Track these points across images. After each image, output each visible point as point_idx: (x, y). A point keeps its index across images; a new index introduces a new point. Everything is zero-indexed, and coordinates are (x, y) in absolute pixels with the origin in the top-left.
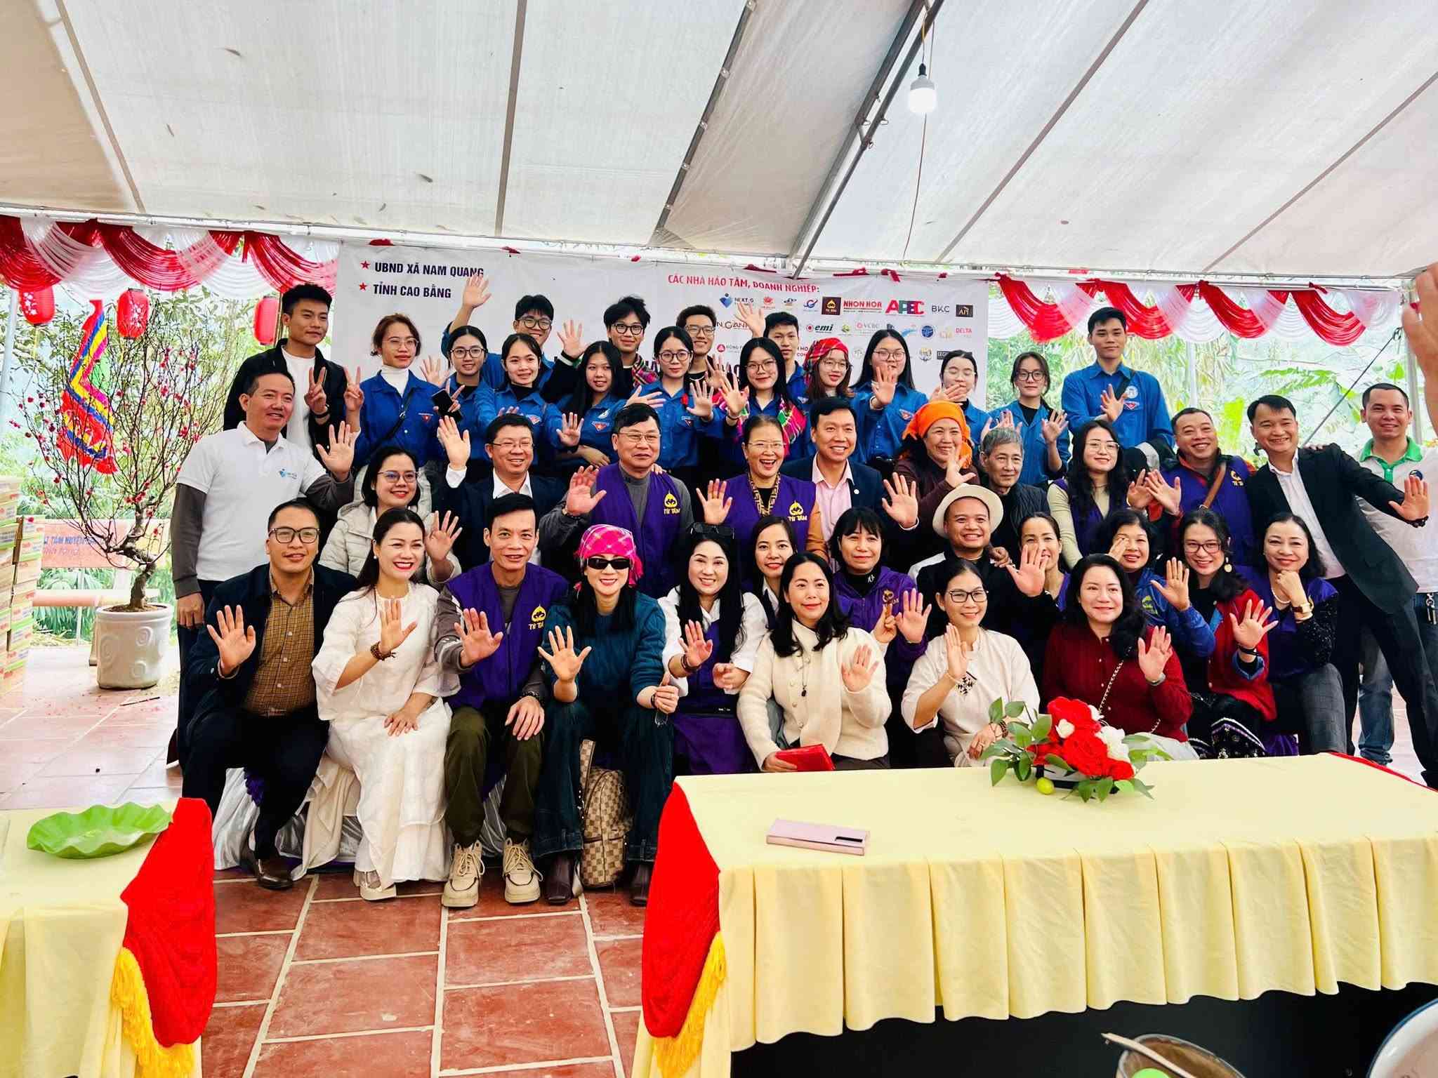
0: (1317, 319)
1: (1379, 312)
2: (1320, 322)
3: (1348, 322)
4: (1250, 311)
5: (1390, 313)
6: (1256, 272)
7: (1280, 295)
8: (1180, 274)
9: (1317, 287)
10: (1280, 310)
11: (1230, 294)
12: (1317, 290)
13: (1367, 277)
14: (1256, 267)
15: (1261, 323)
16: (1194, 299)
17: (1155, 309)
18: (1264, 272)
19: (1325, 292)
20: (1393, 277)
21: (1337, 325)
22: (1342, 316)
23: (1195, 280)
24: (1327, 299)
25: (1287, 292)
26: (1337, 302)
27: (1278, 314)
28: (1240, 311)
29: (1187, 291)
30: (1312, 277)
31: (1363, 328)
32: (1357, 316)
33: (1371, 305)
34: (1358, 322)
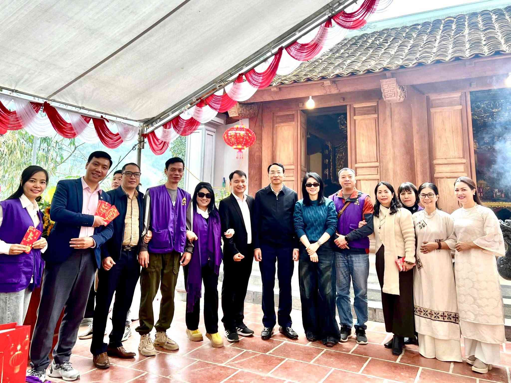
0: (102, 134)
1: (129, 135)
2: (103, 135)
3: (116, 138)
4: (70, 124)
5: (134, 136)
6: (76, 104)
7: (87, 119)
8: (34, 96)
9: (104, 118)
10: (85, 126)
11: (61, 113)
12: (105, 120)
13: (126, 119)
14: (77, 102)
15: (75, 131)
16: (40, 112)
17: (14, 113)
18: (80, 106)
19: (108, 121)
20: (136, 121)
21: (110, 138)
22: (114, 134)
23: (41, 101)
24: (108, 125)
25: (91, 118)
26: (113, 128)
27: (85, 128)
28: (65, 123)
29: (36, 106)
30: (102, 113)
31: (122, 141)
32: (120, 135)
33: (127, 130)
34: (120, 138)
